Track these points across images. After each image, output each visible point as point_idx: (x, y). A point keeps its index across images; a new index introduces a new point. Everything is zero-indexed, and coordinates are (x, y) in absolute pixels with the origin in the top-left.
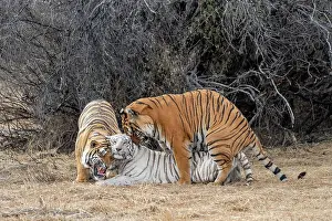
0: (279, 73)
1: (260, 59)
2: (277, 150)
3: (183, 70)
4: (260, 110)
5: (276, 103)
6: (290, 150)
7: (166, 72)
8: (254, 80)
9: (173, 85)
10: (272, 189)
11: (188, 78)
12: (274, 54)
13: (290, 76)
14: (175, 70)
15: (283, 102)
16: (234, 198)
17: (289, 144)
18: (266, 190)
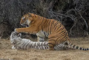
0: (82, 10)
1: (75, 5)
2: (81, 38)
3: (47, 9)
4: (75, 23)
5: (81, 21)
6: (86, 38)
7: (41, 9)
8: (73, 13)
9: (44, 14)
10: (80, 52)
11: (49, 12)
12: (81, 3)
13: (86, 11)
14: (45, 9)
15: (84, 21)
16: (65, 55)
17: (85, 36)
18: (77, 53)
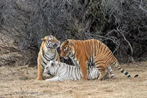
0: (126, 31)
1: (118, 24)
2: (125, 65)
3: (84, 30)
4: (118, 47)
5: (125, 44)
6: (131, 65)
7: (76, 31)
8: (115, 34)
9: (79, 36)
10: (123, 82)
11: (86, 33)
12: (124, 23)
13: (131, 32)
14: (80, 30)
15: (128, 44)
16: (106, 86)
17: (130, 62)
18: (121, 83)
